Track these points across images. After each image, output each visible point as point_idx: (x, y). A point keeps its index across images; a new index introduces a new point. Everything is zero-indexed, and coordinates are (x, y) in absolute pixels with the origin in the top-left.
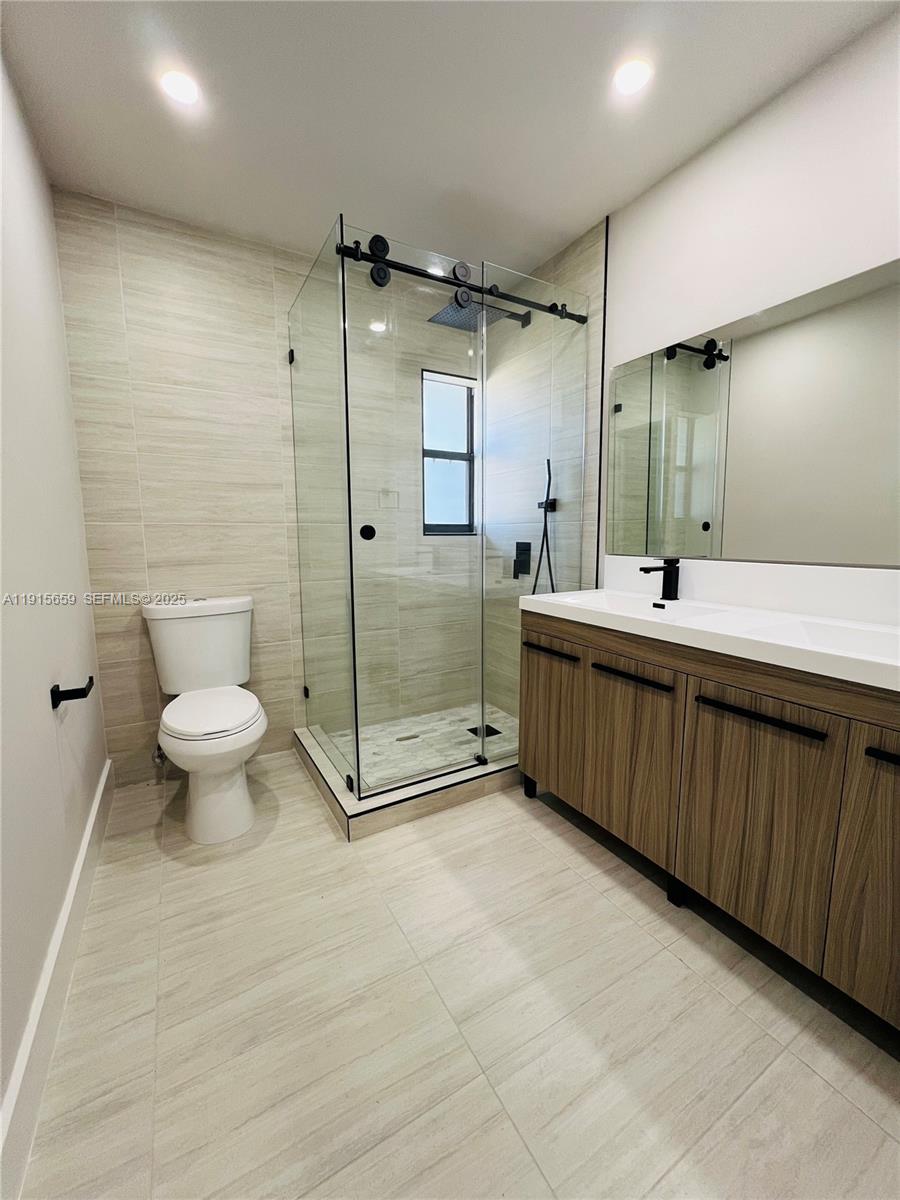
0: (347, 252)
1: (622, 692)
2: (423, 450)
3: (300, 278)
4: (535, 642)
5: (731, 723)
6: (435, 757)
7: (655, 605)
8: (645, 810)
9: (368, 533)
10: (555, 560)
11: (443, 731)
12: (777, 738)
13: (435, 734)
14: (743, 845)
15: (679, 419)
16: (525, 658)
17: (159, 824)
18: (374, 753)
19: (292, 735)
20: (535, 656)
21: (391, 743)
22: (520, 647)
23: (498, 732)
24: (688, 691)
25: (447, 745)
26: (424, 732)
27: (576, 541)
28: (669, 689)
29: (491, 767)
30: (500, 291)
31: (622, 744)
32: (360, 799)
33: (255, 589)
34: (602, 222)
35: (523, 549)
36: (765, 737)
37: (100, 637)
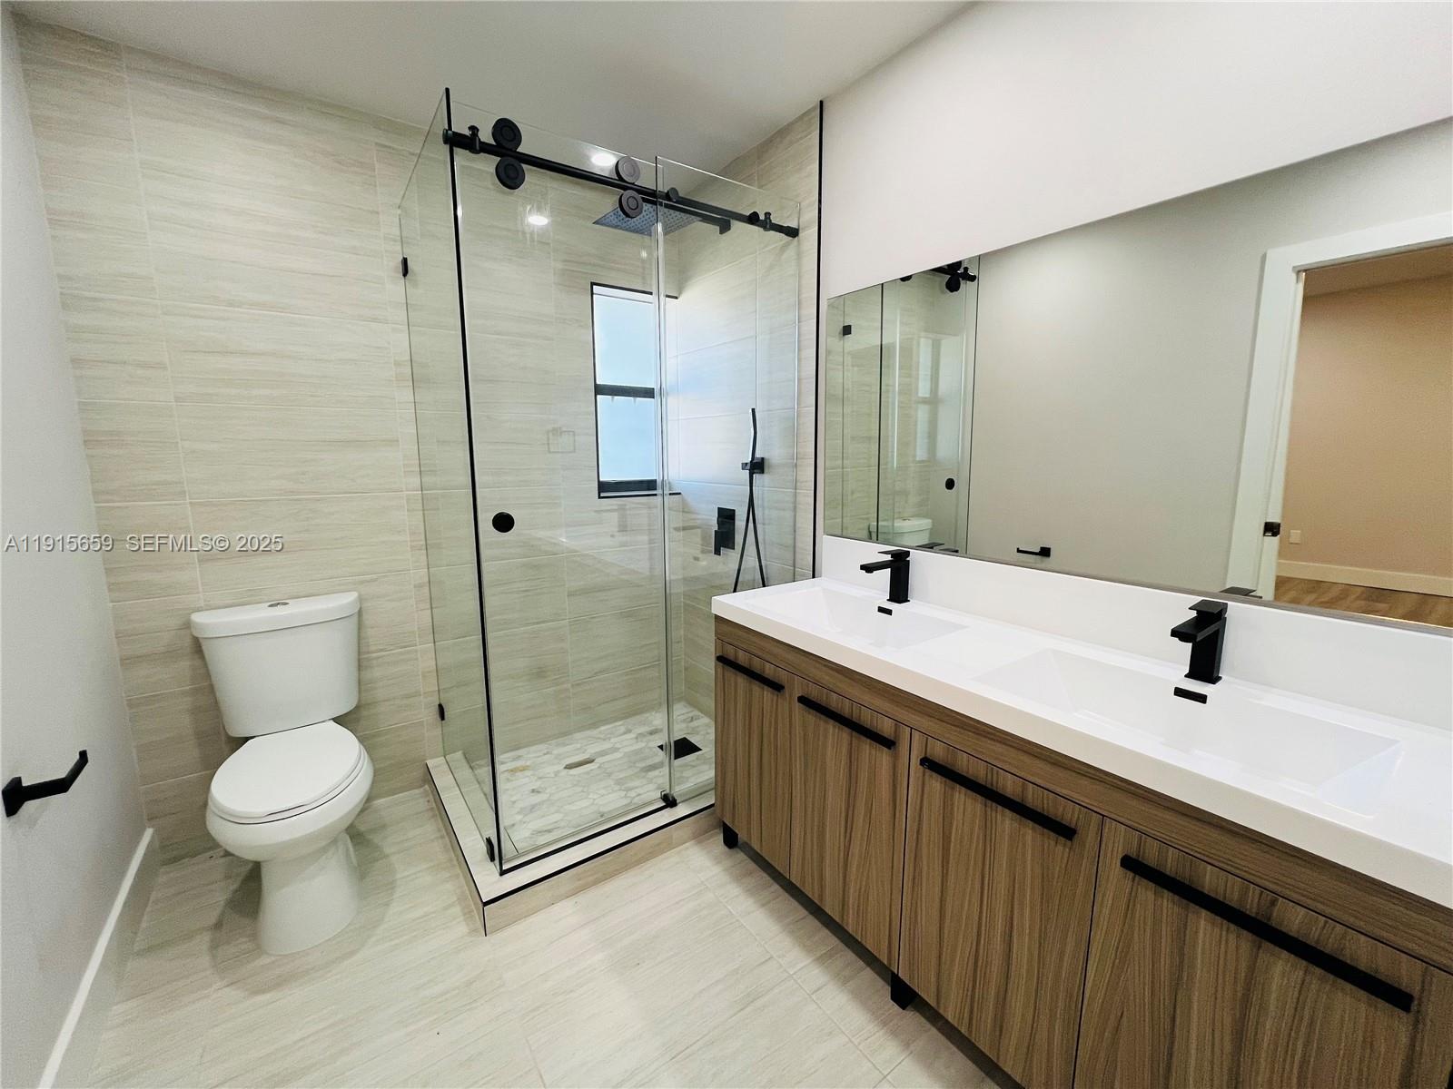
0: (455, 141)
1: (834, 737)
2: (596, 385)
3: (413, 157)
4: (732, 657)
5: (963, 796)
6: (614, 791)
7: (881, 610)
8: (863, 890)
9: (503, 522)
10: (764, 535)
11: (626, 750)
12: (1016, 825)
13: (618, 755)
14: (977, 951)
15: (922, 340)
16: (720, 676)
17: (218, 926)
18: (533, 791)
19: (423, 770)
20: (731, 674)
21: (557, 774)
22: (713, 664)
23: (698, 749)
24: (911, 751)
25: (630, 772)
26: (603, 753)
27: (788, 514)
28: (889, 743)
29: (681, 810)
30: (681, 195)
31: (835, 801)
32: (503, 873)
33: (362, 582)
34: (814, 108)
35: (726, 516)
36: (1003, 821)
37: (127, 662)
